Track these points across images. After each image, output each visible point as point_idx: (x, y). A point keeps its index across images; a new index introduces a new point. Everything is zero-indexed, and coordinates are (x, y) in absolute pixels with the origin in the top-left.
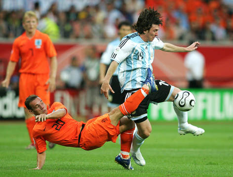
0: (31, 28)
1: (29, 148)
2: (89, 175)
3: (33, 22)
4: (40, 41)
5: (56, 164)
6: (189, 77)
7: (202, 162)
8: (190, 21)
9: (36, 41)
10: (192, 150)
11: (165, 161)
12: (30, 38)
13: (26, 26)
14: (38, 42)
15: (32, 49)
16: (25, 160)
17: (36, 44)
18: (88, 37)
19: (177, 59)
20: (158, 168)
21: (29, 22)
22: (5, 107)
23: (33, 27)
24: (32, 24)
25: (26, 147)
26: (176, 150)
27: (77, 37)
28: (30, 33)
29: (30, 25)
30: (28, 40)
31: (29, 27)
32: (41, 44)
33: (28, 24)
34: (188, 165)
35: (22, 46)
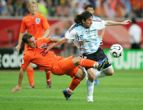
0: (33, 11)
1: (28, 87)
2: (67, 105)
3: (35, 7)
4: (39, 19)
5: (46, 97)
6: (132, 41)
7: (140, 96)
8: (132, 5)
9: (37, 19)
10: (133, 89)
11: (116, 96)
12: (33, 18)
13: (31, 10)
14: (38, 20)
15: (34, 25)
16: (25, 95)
17: (36, 21)
18: (66, 16)
19: (124, 29)
20: (111, 100)
21: (32, 7)
22: (13, 61)
23: (34, 10)
24: (34, 8)
25: (26, 87)
26: (123, 89)
27: (59, 16)
28: (33, 14)
29: (33, 9)
30: (32, 19)
31: (32, 10)
32: (39, 21)
33: (31, 8)
34: (131, 99)
35: (27, 23)
